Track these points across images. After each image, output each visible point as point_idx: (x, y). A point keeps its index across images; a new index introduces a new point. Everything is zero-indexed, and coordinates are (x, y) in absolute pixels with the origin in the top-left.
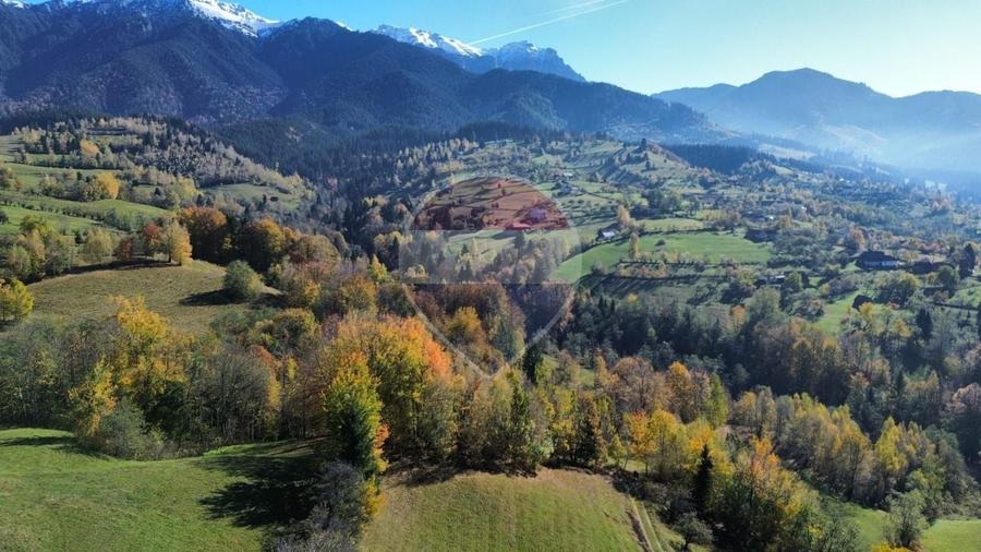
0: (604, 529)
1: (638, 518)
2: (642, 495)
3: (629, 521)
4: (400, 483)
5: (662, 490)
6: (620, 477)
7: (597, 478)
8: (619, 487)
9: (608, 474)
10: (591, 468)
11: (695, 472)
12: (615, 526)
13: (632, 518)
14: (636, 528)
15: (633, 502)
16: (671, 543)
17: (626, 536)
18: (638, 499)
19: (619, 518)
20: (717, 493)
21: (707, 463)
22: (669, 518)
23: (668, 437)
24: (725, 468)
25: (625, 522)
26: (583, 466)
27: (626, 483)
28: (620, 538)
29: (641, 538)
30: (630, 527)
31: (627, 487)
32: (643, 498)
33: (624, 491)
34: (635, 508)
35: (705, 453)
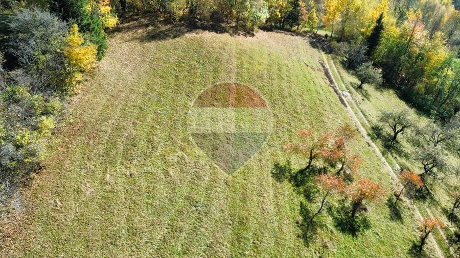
0: (305, 76)
1: (327, 66)
2: (329, 50)
3: (322, 68)
4: (133, 39)
5: (344, 46)
6: (313, 38)
7: (298, 38)
8: (313, 45)
9: (304, 36)
10: (294, 32)
11: (369, 34)
12: (313, 73)
13: (324, 67)
14: (327, 74)
15: (324, 56)
16: (351, 83)
17: (321, 80)
18: (326, 53)
19: (315, 67)
20: (382, 49)
21: (379, 27)
22: (350, 65)
23: (352, 10)
24: (392, 30)
25: (319, 70)
26: (288, 30)
27: (317, 42)
28: (315, 80)
29: (331, 82)
30: (323, 74)
31: (318, 45)
32: (330, 53)
33: (317, 47)
34: (325, 60)
35: (379, 21)
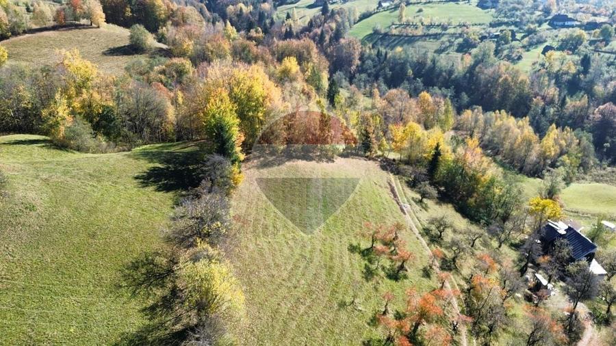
0: (373, 192)
1: (394, 185)
2: (397, 172)
3: (388, 186)
4: (253, 167)
5: (409, 169)
6: (384, 162)
7: (371, 162)
8: (383, 168)
9: (377, 160)
10: (367, 157)
11: (430, 159)
12: (380, 190)
13: (390, 185)
14: (393, 190)
15: (391, 176)
16: (413, 198)
17: (387, 194)
18: (395, 174)
19: (382, 185)
20: (442, 170)
21: (438, 153)
22: (412, 185)
23: (415, 139)
24: (448, 156)
25: (386, 187)
26: (362, 156)
27: (388, 165)
28: (382, 195)
29: (395, 196)
30: (389, 190)
31: (388, 167)
32: (398, 174)
33: (387, 170)
34: (393, 180)
35: (437, 148)
